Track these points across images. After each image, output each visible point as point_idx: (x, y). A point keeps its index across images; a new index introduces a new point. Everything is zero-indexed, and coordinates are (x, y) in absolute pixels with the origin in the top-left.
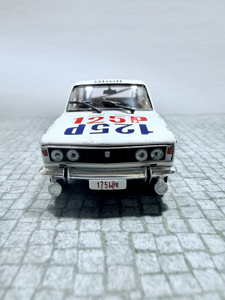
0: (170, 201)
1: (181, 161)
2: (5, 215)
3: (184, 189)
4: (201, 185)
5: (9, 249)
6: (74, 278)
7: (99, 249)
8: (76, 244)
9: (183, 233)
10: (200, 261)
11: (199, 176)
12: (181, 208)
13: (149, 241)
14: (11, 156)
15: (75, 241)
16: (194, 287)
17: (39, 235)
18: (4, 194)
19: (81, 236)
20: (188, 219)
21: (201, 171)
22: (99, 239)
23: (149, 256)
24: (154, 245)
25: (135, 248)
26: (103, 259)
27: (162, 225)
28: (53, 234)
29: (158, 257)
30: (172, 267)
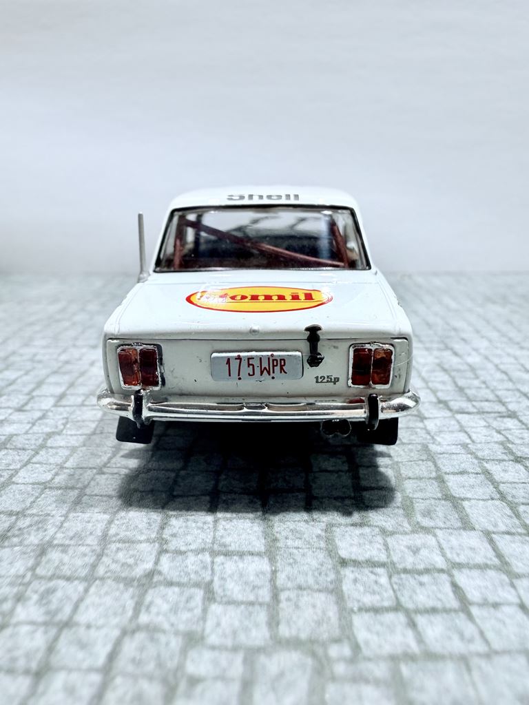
0: (421, 462)
1: (450, 376)
2: (53, 479)
3: (456, 437)
4: (494, 428)
5: (64, 548)
6: (205, 610)
7: (259, 554)
8: (209, 543)
9: (448, 529)
10: (486, 588)
11: (489, 410)
12: (446, 477)
13: (371, 542)
14: (63, 357)
15: (207, 537)
16: (471, 641)
17: (128, 522)
18: (49, 435)
19: (221, 527)
20: (463, 500)
21: (495, 399)
22: (260, 534)
23: (370, 574)
24: (383, 551)
25: (340, 557)
26: (269, 576)
27: (401, 511)
28: (159, 521)
29: (390, 577)
30: (423, 598)
